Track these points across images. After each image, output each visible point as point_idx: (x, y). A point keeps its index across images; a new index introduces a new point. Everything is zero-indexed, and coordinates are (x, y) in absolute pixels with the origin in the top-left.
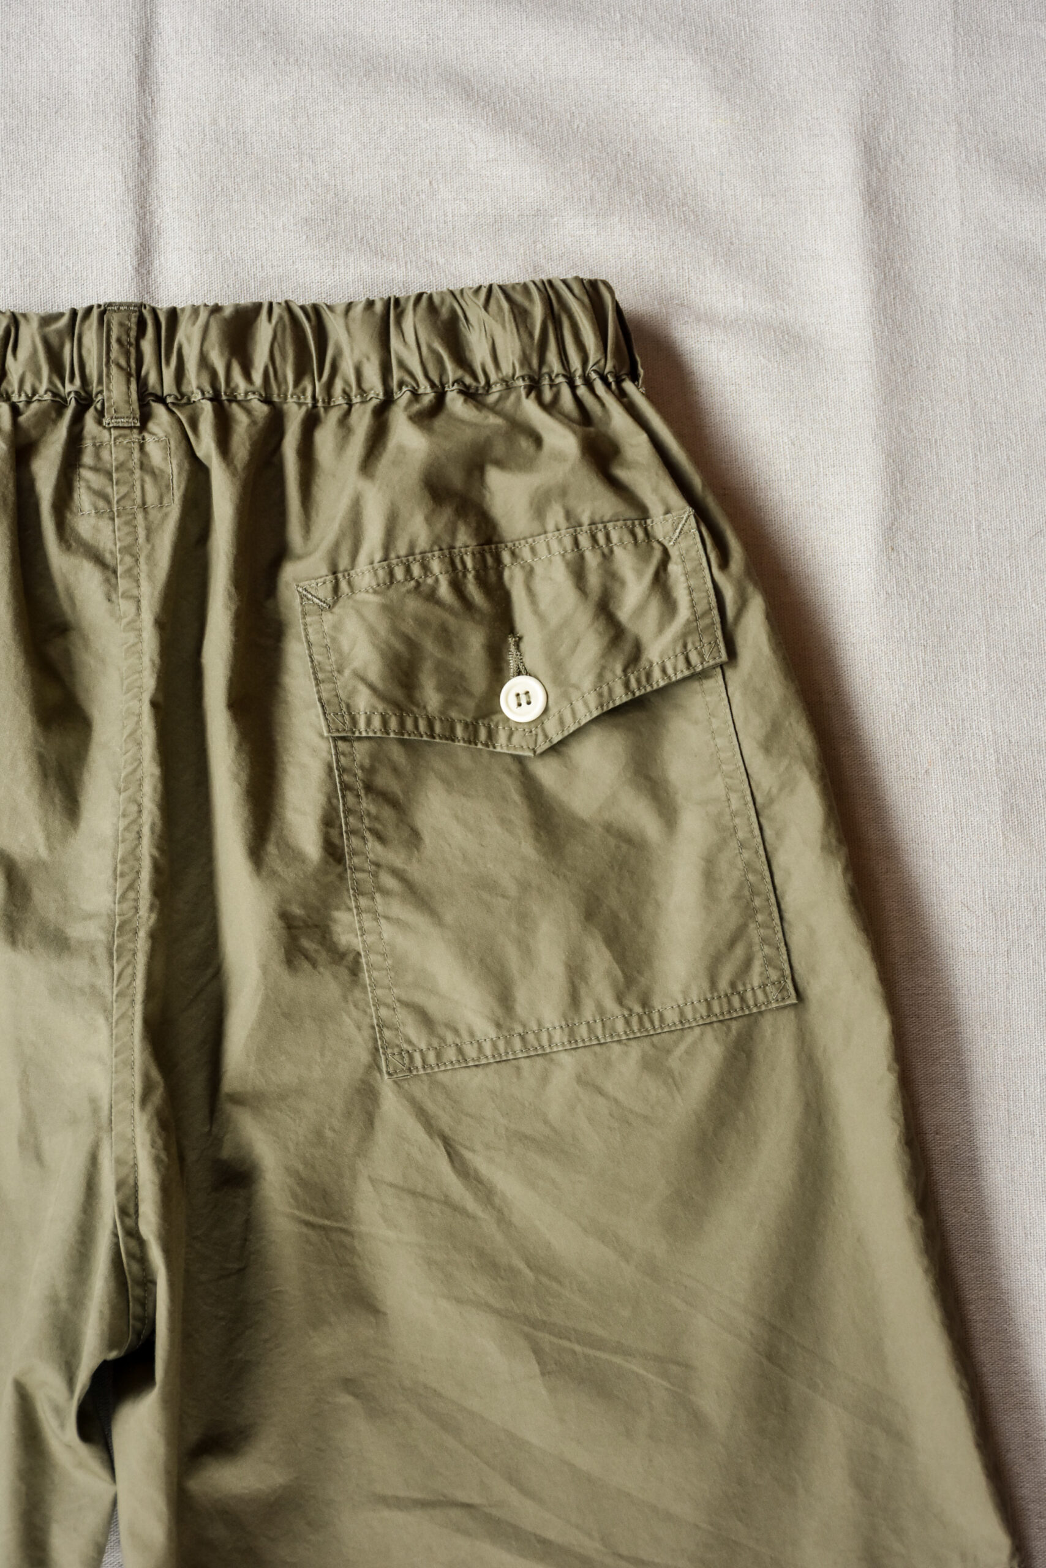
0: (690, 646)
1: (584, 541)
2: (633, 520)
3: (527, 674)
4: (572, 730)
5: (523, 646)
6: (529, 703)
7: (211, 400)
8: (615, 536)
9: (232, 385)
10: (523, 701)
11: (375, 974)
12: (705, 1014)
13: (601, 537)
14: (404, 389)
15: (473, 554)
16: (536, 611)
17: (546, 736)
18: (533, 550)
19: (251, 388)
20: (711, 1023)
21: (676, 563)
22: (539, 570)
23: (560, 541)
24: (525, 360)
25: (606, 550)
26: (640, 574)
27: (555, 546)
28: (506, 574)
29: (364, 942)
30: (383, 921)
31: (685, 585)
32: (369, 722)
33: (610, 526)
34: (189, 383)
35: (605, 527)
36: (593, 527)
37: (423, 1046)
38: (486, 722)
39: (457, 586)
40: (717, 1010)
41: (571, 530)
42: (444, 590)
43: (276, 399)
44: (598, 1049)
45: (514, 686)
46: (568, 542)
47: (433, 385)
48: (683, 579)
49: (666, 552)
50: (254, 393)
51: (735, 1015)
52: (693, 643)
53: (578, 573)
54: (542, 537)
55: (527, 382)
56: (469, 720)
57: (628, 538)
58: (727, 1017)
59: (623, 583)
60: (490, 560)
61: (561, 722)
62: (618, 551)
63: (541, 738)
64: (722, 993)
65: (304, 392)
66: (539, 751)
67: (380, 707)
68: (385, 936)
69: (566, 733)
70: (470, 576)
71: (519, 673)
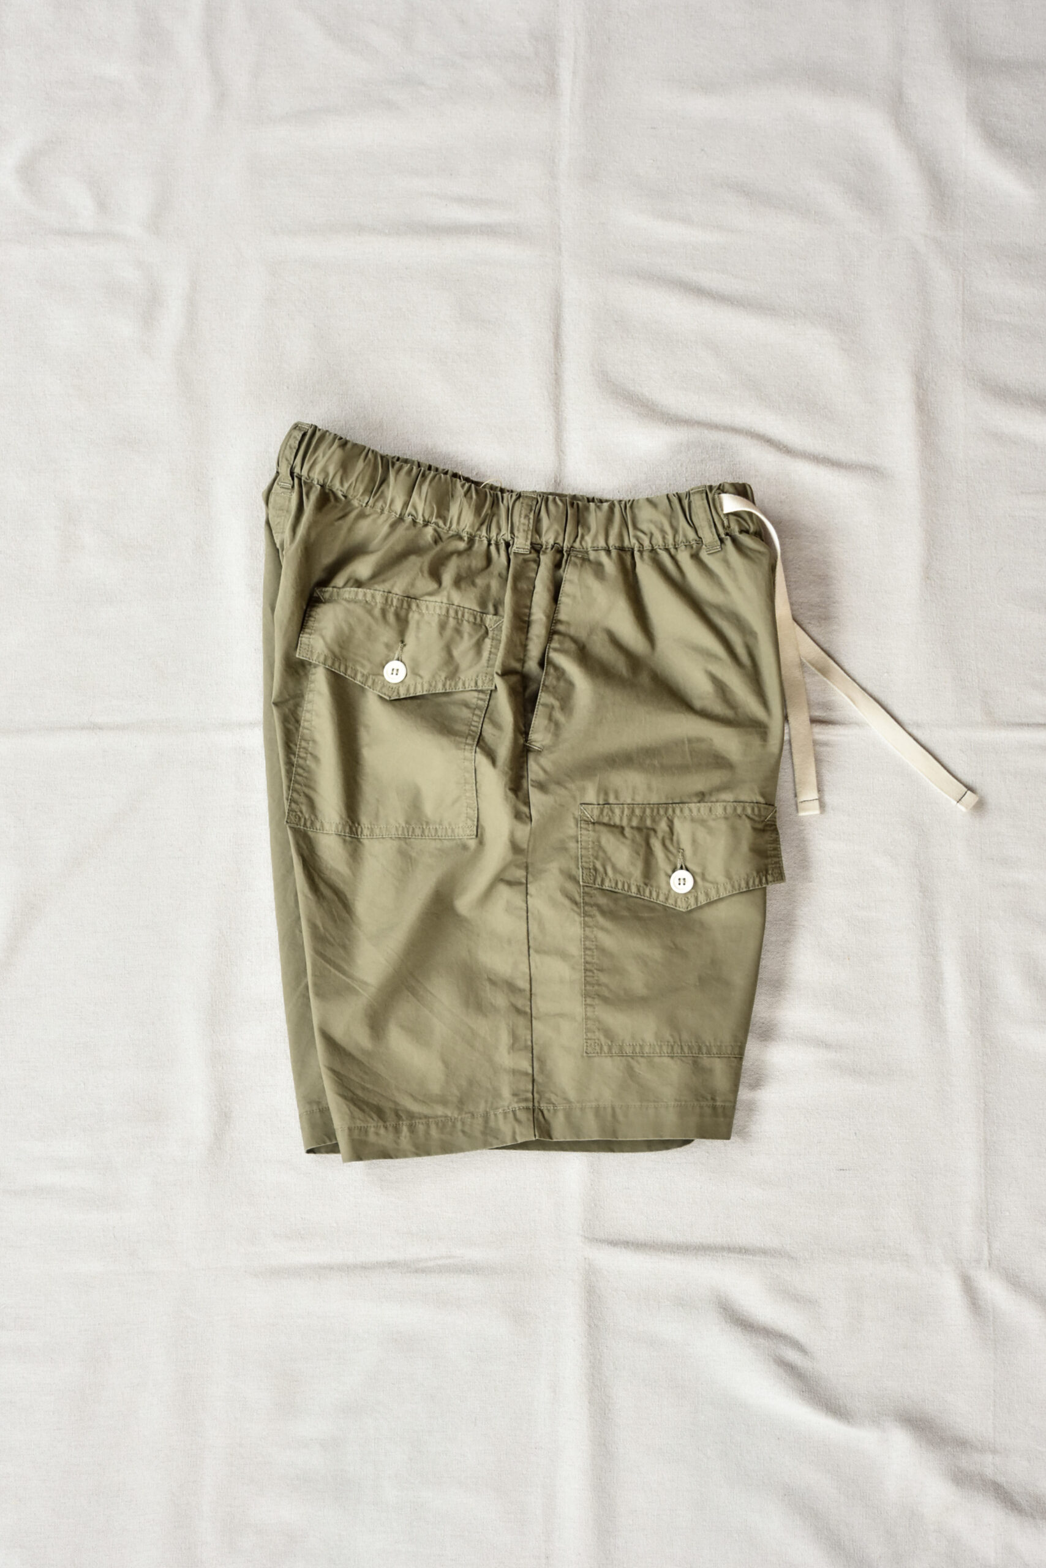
0: (480, 677)
1: (452, 613)
2: (477, 612)
3: (401, 661)
4: (411, 695)
5: (405, 649)
6: (397, 674)
7: (321, 486)
8: (466, 615)
9: (333, 483)
10: (395, 672)
11: (298, 777)
12: (433, 835)
13: (460, 614)
14: (410, 517)
15: (398, 599)
16: (417, 638)
17: (398, 693)
18: (427, 607)
19: (341, 488)
20: (435, 839)
21: (489, 639)
22: (426, 618)
23: (441, 608)
24: (472, 526)
25: (460, 621)
26: (471, 636)
27: (438, 611)
28: (411, 615)
29: (297, 761)
30: (309, 755)
31: (489, 649)
32: (318, 657)
33: (466, 610)
34: (314, 473)
35: (464, 610)
36: (458, 608)
37: (307, 817)
38: (374, 677)
39: (384, 612)
40: (439, 834)
41: (448, 605)
42: (377, 612)
43: (350, 497)
44: (381, 840)
45: (394, 664)
46: (444, 612)
47: (424, 521)
48: (489, 646)
49: (487, 632)
50: (341, 491)
51: (447, 838)
52: (482, 676)
53: (443, 626)
54: (433, 603)
55: (469, 536)
56: (365, 673)
57: (472, 619)
58: (444, 838)
59: (462, 637)
60: (405, 605)
61: (408, 690)
62: (465, 623)
63: (395, 693)
64: (444, 827)
65: (364, 499)
66: (392, 698)
67: (326, 652)
68: (308, 762)
69: (408, 696)
70: (393, 609)
71: (398, 660)
